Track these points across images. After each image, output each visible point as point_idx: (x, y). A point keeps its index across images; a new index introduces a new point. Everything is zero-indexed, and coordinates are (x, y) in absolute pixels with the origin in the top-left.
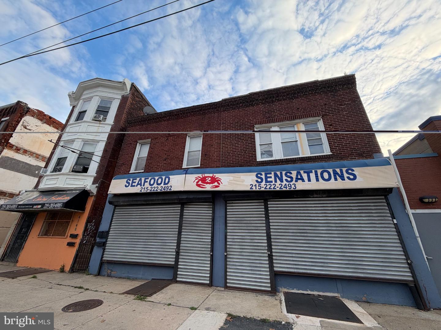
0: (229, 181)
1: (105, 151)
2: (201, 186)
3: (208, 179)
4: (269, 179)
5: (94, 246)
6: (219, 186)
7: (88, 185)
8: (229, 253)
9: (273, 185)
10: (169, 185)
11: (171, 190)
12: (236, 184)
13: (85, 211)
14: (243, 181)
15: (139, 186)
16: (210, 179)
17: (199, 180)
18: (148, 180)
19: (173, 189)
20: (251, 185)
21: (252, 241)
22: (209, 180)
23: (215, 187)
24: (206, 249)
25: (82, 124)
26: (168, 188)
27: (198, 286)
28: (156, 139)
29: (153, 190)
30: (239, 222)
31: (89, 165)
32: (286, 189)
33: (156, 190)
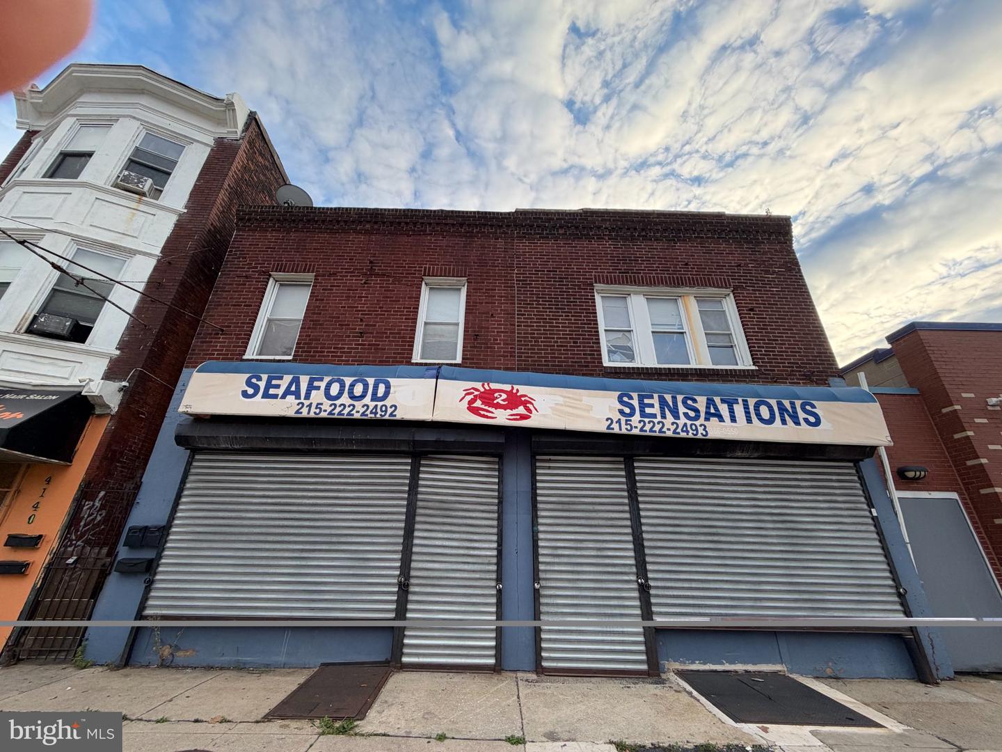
0: (554, 406)
1: (154, 284)
2: (482, 412)
3: (501, 396)
4: (648, 410)
5: (110, 574)
6: (529, 417)
7: (91, 380)
8: (544, 585)
9: (659, 423)
10: (388, 402)
11: (395, 416)
12: (573, 415)
13: (71, 462)
14: (589, 409)
15: (291, 398)
16: (504, 396)
17: (476, 396)
18: (323, 385)
19: (400, 415)
20: (607, 420)
21: (599, 553)
22: (502, 400)
23: (518, 417)
24: (483, 576)
25: (76, 192)
26: (386, 411)
27: (466, 673)
28: (330, 275)
29: (340, 413)
30: (566, 507)
31: (94, 321)
32: (688, 434)
33: (349, 414)
